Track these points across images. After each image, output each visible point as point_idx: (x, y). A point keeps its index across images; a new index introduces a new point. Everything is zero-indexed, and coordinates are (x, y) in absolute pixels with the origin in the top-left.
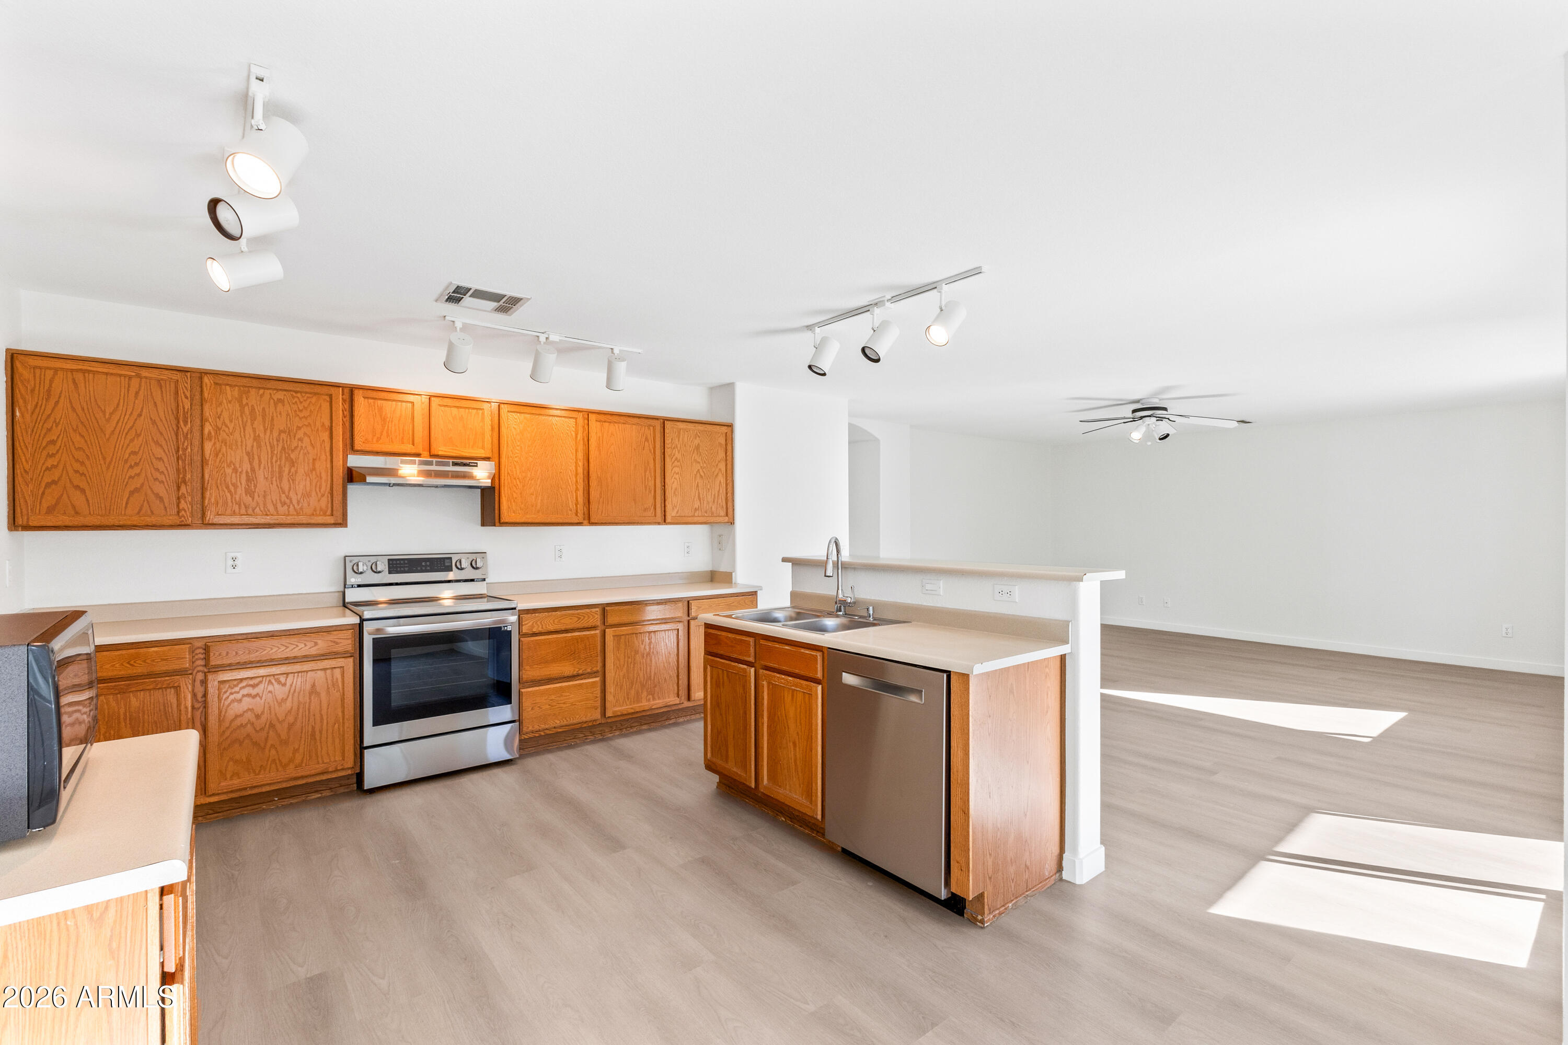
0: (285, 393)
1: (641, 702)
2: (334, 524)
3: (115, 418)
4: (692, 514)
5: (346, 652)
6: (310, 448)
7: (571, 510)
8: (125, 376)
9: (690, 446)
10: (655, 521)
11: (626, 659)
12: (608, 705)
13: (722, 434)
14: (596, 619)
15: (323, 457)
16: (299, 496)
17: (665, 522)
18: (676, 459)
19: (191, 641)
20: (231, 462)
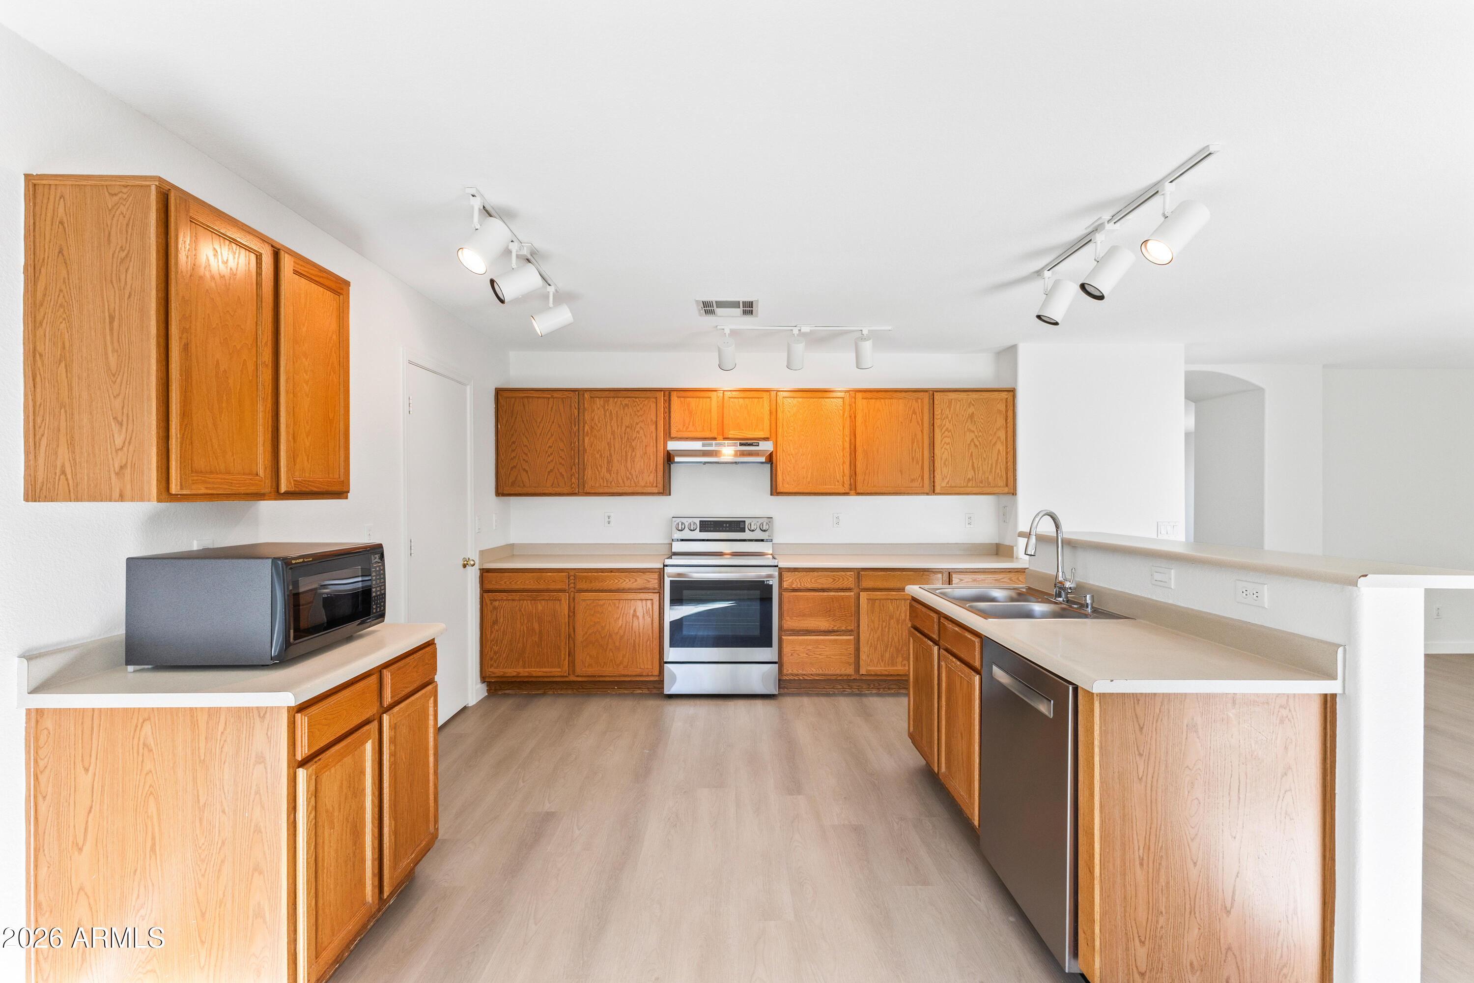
0: (629, 399)
1: (896, 666)
2: (658, 493)
3: (542, 425)
4: (965, 484)
5: (654, 589)
6: (643, 437)
7: (838, 482)
8: (546, 398)
9: (963, 416)
10: (922, 491)
11: (881, 623)
12: (861, 663)
13: (1002, 400)
14: (850, 582)
15: (652, 444)
16: (637, 473)
17: (934, 492)
18: (947, 429)
19: (568, 571)
20: (599, 450)
